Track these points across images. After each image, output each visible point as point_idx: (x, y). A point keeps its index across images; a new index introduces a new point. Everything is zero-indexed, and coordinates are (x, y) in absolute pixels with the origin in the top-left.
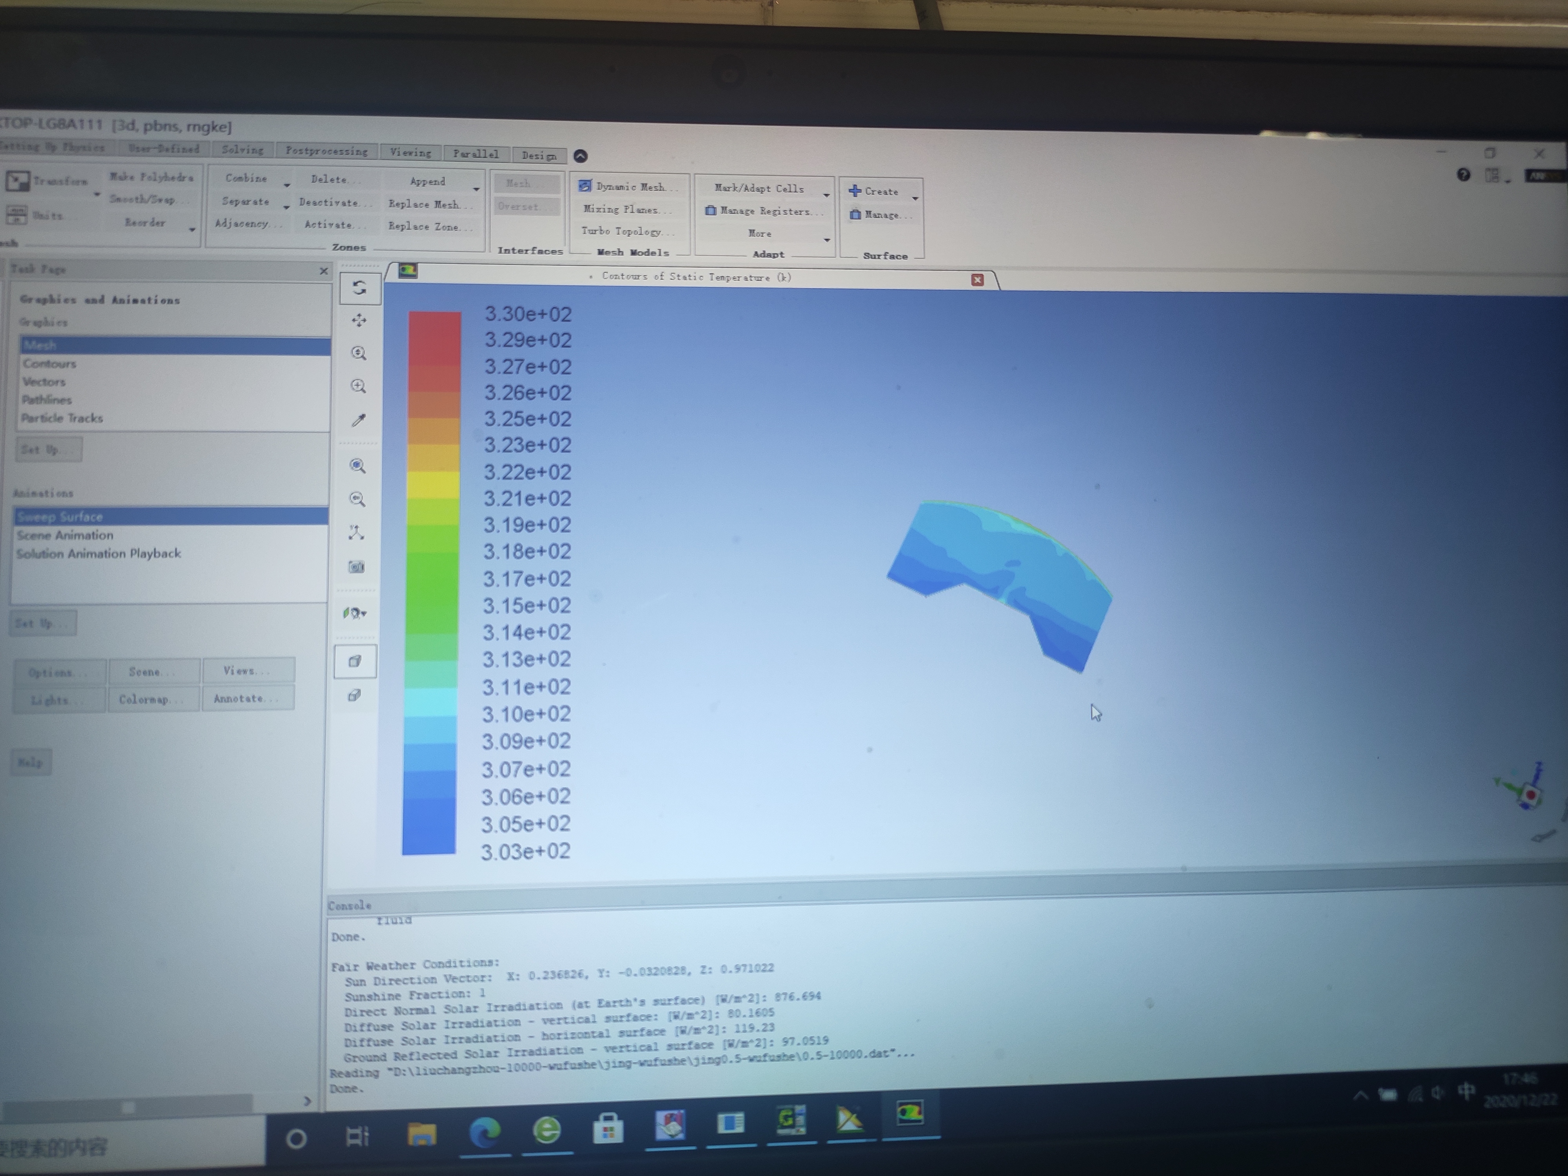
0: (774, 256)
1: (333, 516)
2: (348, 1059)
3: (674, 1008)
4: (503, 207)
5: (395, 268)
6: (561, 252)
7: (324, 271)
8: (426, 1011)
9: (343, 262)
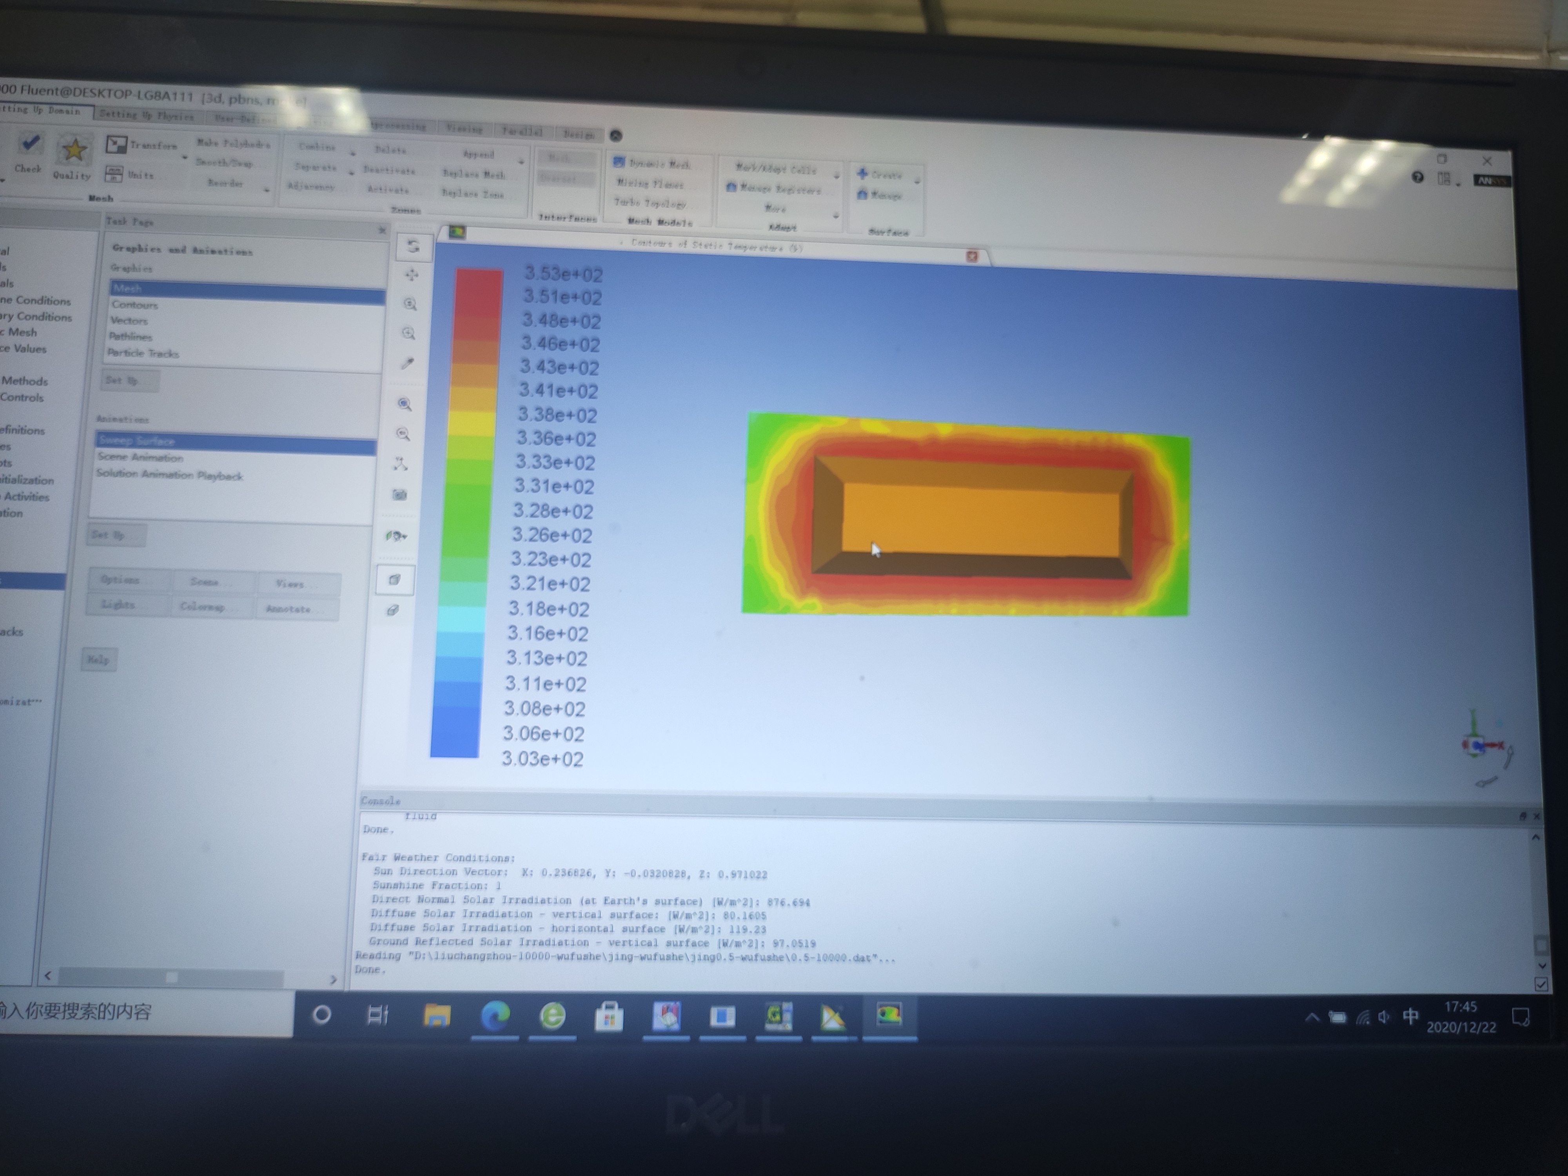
0: (787, 229)
1: (381, 448)
2: (373, 942)
3: (673, 908)
4: (545, 178)
5: (445, 231)
6: (595, 220)
7: (382, 230)
8: (446, 901)
9: (399, 222)
